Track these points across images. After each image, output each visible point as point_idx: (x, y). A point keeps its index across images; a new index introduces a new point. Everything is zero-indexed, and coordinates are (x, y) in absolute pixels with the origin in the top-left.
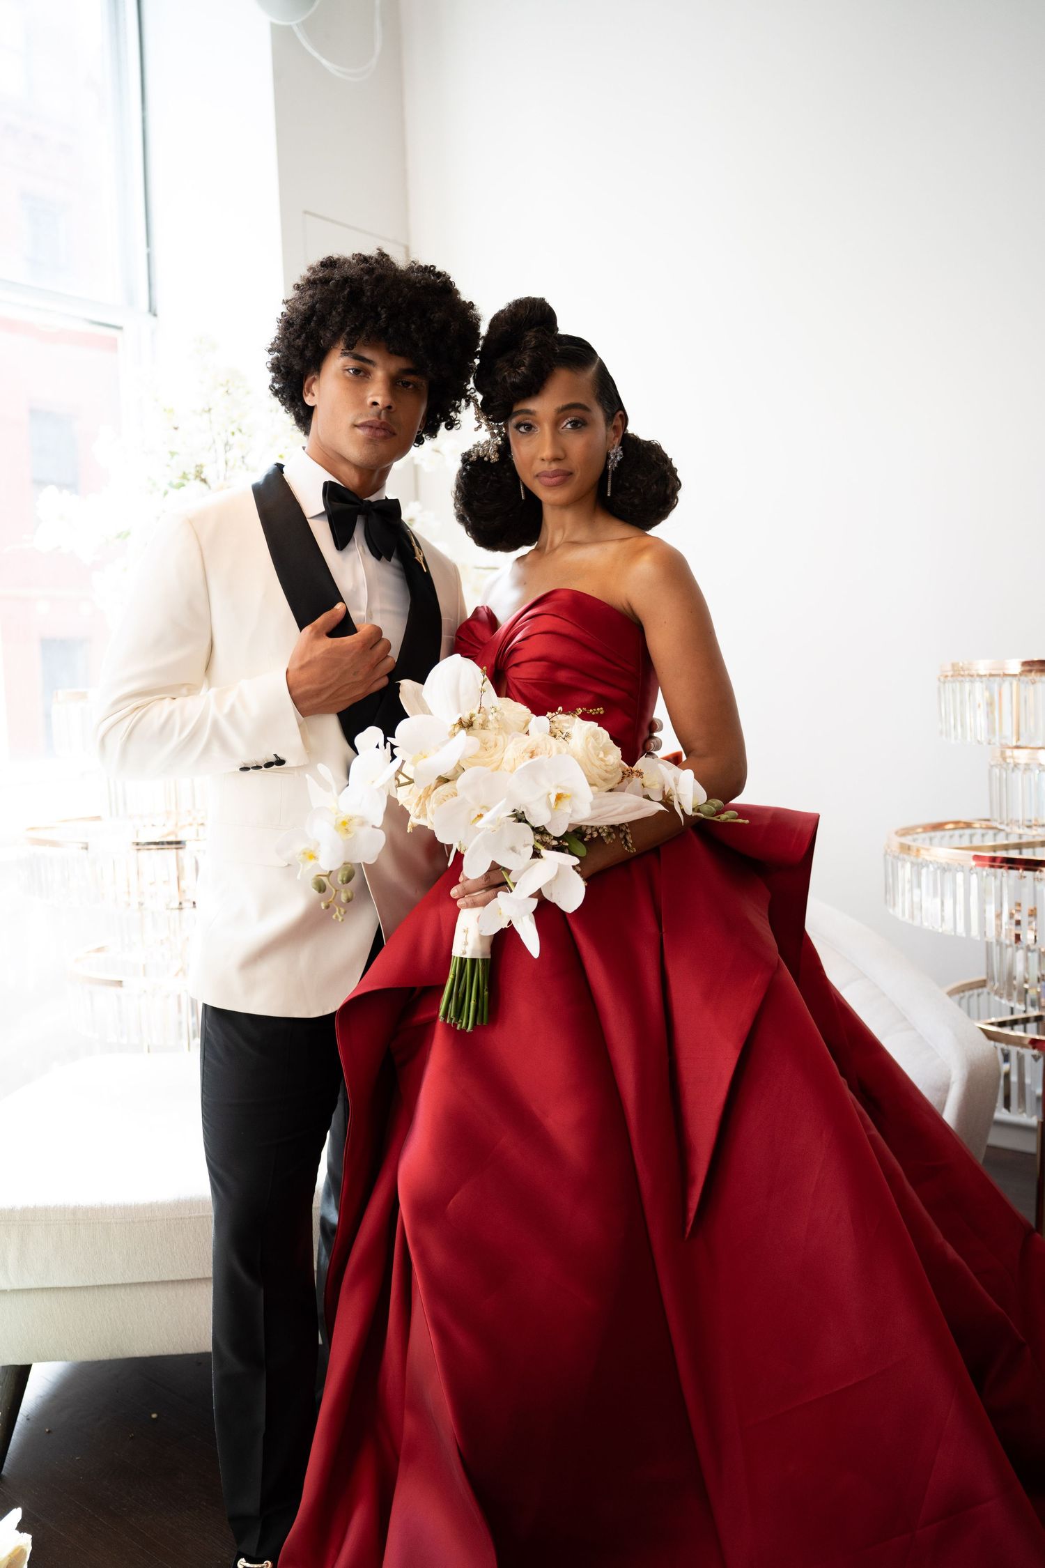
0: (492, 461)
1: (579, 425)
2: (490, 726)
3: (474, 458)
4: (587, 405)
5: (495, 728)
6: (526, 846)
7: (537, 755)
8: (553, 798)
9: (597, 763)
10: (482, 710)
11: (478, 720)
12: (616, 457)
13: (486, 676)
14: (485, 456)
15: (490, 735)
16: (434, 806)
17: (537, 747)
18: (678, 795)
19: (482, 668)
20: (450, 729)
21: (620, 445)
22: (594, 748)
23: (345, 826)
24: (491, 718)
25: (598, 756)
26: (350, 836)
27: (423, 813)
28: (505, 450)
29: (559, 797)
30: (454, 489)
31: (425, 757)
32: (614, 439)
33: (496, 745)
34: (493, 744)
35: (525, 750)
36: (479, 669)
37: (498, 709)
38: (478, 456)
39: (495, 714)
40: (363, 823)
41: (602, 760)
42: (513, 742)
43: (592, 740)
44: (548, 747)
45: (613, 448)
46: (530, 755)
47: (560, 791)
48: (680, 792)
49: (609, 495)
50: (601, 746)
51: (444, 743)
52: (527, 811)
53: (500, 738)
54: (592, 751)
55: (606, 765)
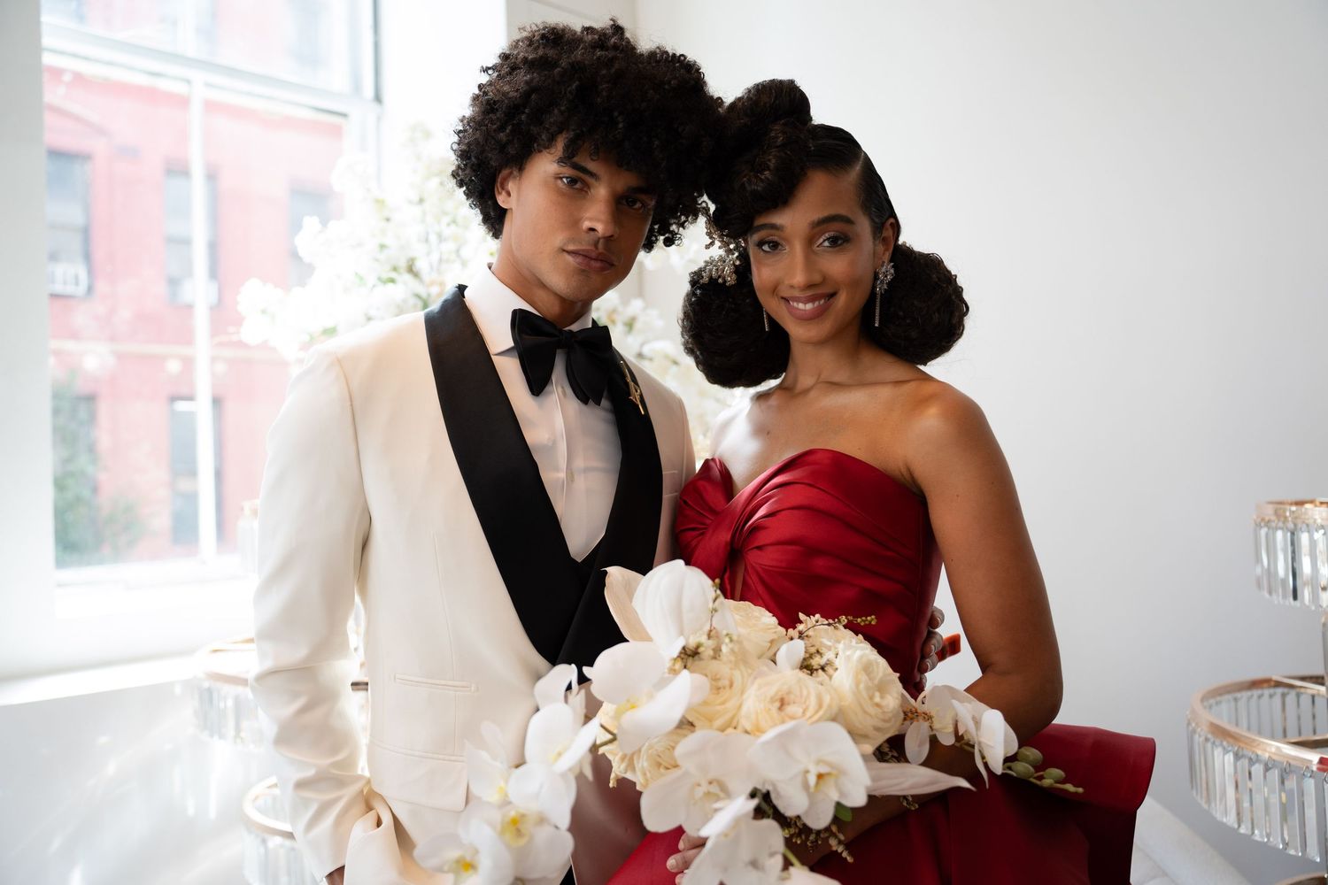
0: (728, 284)
1: (840, 242)
2: (724, 658)
3: (706, 280)
4: (850, 216)
5: (731, 662)
6: (772, 855)
7: (789, 704)
8: (812, 780)
9: (872, 710)
10: (712, 633)
11: (706, 652)
12: (886, 276)
13: (719, 592)
14: (719, 277)
15: (723, 668)
16: (645, 764)
17: (789, 693)
18: (980, 743)
19: (713, 580)
20: (668, 664)
21: (891, 261)
22: (868, 688)
23: (515, 826)
24: (724, 649)
25: (871, 698)
26: (522, 842)
27: (631, 766)
28: (743, 270)
29: (820, 776)
30: (681, 315)
31: (633, 707)
32: (884, 254)
33: (731, 686)
34: (727, 683)
35: (772, 698)
36: (709, 582)
37: (735, 638)
38: (711, 278)
39: (731, 645)
40: (542, 820)
41: (878, 705)
42: (755, 686)
43: (864, 677)
44: (805, 693)
45: (882, 266)
46: (778, 704)
47: (823, 770)
48: (982, 740)
49: (876, 325)
50: (876, 682)
51: (661, 684)
52: (775, 789)
53: (737, 675)
54: (864, 694)
55: (884, 712)
